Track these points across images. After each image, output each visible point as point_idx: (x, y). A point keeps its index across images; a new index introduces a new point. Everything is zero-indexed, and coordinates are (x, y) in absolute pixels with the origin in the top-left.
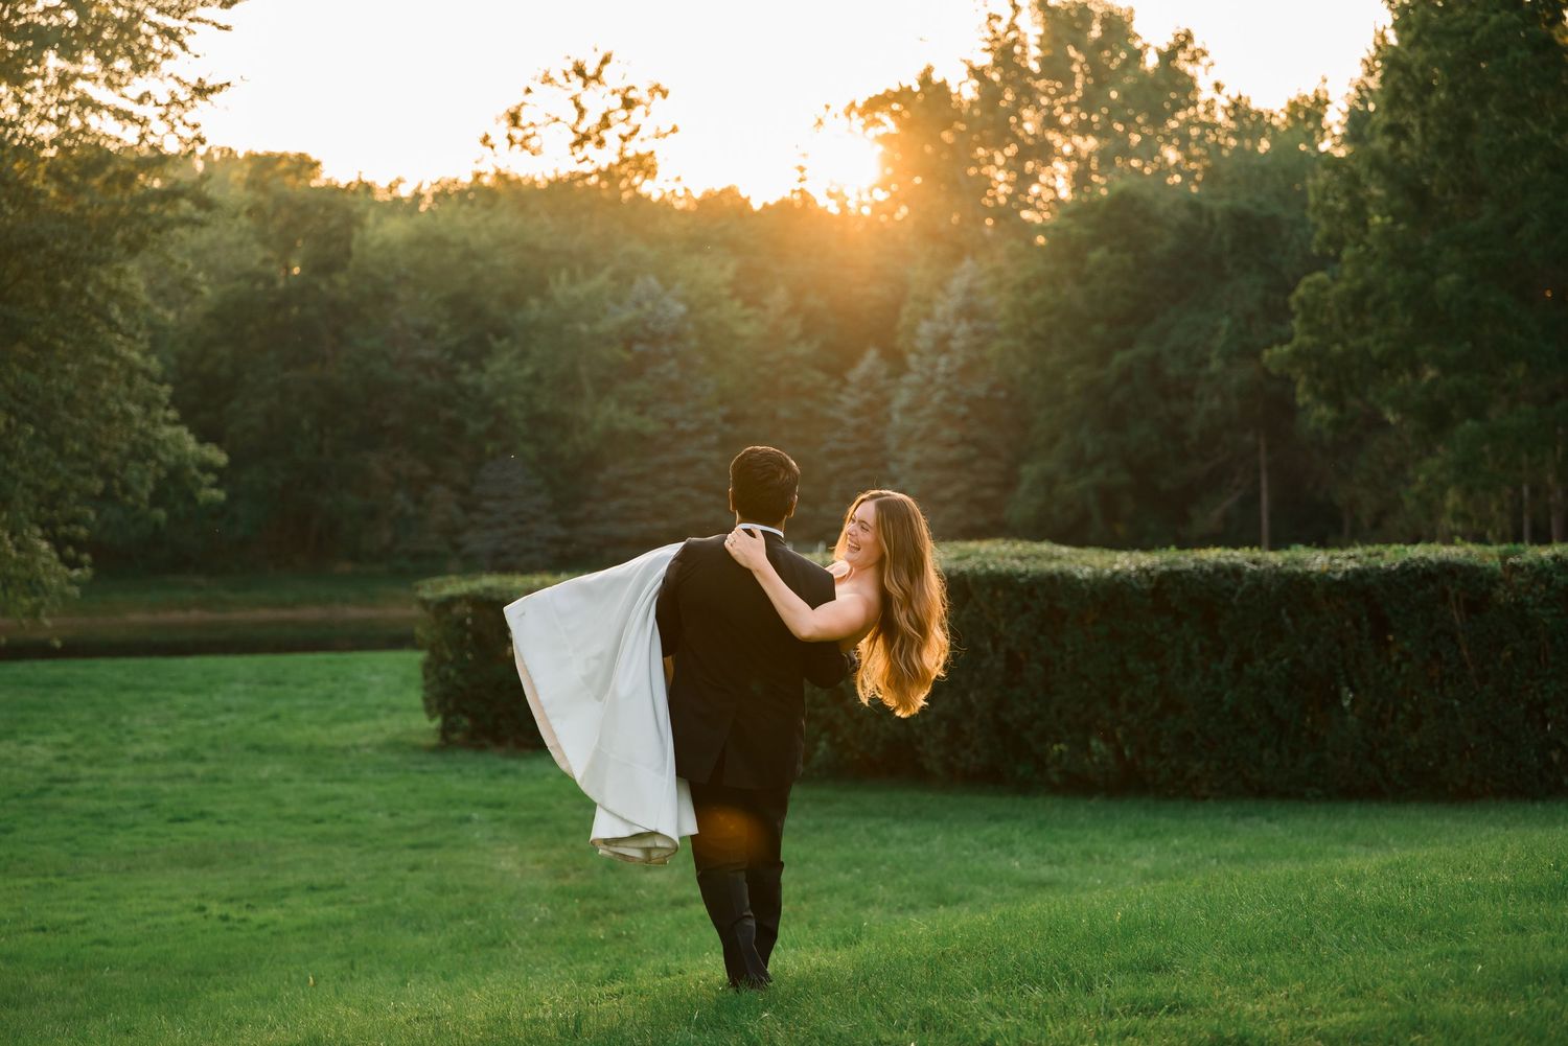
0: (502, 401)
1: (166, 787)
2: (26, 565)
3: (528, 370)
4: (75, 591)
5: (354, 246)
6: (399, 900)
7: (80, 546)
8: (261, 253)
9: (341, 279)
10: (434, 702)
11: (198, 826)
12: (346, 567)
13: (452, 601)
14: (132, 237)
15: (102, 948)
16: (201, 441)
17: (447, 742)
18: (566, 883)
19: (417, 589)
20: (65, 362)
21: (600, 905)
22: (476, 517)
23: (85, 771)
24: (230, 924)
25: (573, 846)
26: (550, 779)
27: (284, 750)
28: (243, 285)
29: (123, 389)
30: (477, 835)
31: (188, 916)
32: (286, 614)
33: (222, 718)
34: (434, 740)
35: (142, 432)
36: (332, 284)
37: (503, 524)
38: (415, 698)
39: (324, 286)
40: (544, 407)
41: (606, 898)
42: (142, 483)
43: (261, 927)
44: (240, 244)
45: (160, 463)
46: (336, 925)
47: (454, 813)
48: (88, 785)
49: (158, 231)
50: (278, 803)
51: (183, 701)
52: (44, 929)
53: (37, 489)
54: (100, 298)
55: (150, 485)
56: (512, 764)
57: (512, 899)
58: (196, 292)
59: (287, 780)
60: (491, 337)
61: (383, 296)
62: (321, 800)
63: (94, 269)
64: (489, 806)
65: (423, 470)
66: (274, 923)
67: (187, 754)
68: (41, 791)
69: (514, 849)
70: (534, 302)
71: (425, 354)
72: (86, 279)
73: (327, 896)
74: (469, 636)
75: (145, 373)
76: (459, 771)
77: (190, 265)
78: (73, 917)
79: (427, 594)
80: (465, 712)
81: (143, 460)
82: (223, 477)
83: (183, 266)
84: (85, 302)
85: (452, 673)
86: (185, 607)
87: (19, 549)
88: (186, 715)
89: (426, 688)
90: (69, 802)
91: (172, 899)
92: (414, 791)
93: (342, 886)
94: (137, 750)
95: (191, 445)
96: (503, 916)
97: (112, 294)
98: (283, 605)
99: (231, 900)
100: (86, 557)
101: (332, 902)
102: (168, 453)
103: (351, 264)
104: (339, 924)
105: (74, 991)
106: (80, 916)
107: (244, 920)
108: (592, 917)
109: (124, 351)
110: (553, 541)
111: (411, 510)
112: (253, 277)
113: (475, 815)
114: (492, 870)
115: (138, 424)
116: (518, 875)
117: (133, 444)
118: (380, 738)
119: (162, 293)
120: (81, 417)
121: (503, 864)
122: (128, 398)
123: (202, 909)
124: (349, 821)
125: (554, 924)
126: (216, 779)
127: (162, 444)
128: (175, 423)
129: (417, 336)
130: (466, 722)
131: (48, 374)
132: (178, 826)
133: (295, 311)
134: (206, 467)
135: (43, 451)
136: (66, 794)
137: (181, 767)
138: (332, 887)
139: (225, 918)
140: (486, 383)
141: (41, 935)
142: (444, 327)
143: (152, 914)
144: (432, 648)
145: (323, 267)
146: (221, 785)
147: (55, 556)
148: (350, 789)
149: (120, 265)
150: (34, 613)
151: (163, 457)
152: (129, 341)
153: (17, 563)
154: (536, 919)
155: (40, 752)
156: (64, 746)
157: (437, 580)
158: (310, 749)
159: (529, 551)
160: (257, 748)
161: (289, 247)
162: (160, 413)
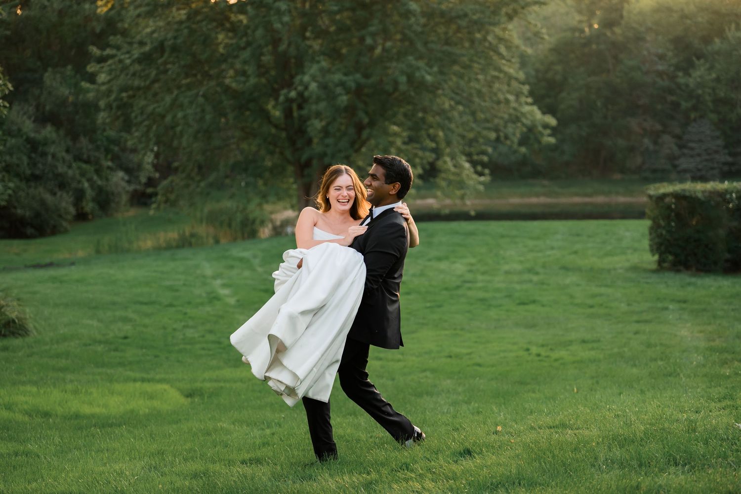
0: (700, 92)
1: (518, 287)
2: (458, 175)
3: (714, 75)
4: (481, 188)
5: (625, 13)
6: (626, 349)
7: (484, 165)
8: (578, 17)
9: (617, 30)
10: (655, 247)
11: (531, 307)
12: (618, 176)
13: (665, 195)
14: (510, 11)
15: (478, 368)
16: (544, 113)
17: (661, 267)
18: (712, 344)
19: (647, 189)
20: (477, 74)
21: (729, 357)
22: (686, 151)
23: (480, 277)
24: (540, 358)
25: (720, 324)
26: (713, 289)
27: (579, 270)
28: (569, 34)
29: (505, 88)
30: (671, 317)
31: (521, 353)
32: (587, 200)
33: (549, 253)
34: (654, 266)
35: (515, 109)
36: (613, 33)
37: (699, 155)
38: (646, 243)
39: (609, 34)
40: (722, 94)
41: (733, 353)
42: (514, 134)
43: (556, 360)
44: (567, 14)
45: (523, 125)
46: (593, 361)
47: (660, 305)
48: (480, 285)
49: (523, 8)
50: (572, 297)
51: (531, 243)
52: (450, 357)
53: (463, 137)
54: (494, 42)
55: (518, 135)
56: (693, 280)
57: (684, 351)
58: (543, 38)
59: (578, 285)
60: (694, 59)
61: (639, 39)
62: (594, 296)
63: (492, 28)
64: (679, 302)
65: (658, 127)
66: (562, 358)
67: (530, 271)
68: (458, 287)
69: (689, 325)
70: (717, 40)
71: (660, 68)
72: (487, 33)
73: (590, 346)
74: (673, 214)
75: (516, 79)
76: (666, 283)
77: (539, 25)
78: (464, 351)
79: (652, 192)
80: (670, 253)
81: (514, 122)
82: (555, 131)
83: (536, 25)
84: (487, 44)
85: (664, 232)
86: (537, 195)
87: (455, 166)
88: (531, 251)
89: (651, 240)
90: (470, 293)
91: (514, 344)
92: (641, 292)
93: (599, 341)
94: (506, 267)
95: (538, 115)
96: (678, 361)
97: (501, 39)
98: (586, 195)
99: (543, 346)
100: (487, 171)
101: (593, 349)
102: (527, 118)
103: (623, 22)
104: (595, 360)
105: (460, 389)
106: (469, 351)
107: (547, 357)
108: (724, 363)
109: (506, 69)
110: (725, 164)
111: (651, 147)
112: (574, 30)
113: (671, 307)
114: (676, 336)
115: (514, 105)
116: (689, 339)
117: (510, 115)
118: (627, 265)
119: (528, 39)
120: (485, 101)
121: (682, 332)
122: (509, 92)
123: (528, 350)
124: (606, 307)
125: (704, 366)
126: (543, 284)
127: (524, 114)
128: (531, 104)
129: (656, 59)
130: (671, 258)
131: (470, 80)
132: (521, 307)
133: (594, 47)
134: (546, 126)
135: (466, 118)
136: (470, 289)
137: (526, 277)
138: (594, 341)
139: (539, 355)
140: (691, 82)
141: (449, 360)
142: (670, 54)
143: (505, 351)
144: (654, 220)
145: (608, 24)
146: (545, 287)
147: (472, 170)
148: (609, 291)
149: (503, 26)
150: (462, 197)
151: (524, 121)
152: (509, 63)
153: (454, 174)
154: (695, 363)
155: (459, 267)
156: (472, 265)
157: (657, 185)
158: (592, 269)
159: (712, 169)
160: (565, 268)
161: (592, 14)
162: (523, 99)
